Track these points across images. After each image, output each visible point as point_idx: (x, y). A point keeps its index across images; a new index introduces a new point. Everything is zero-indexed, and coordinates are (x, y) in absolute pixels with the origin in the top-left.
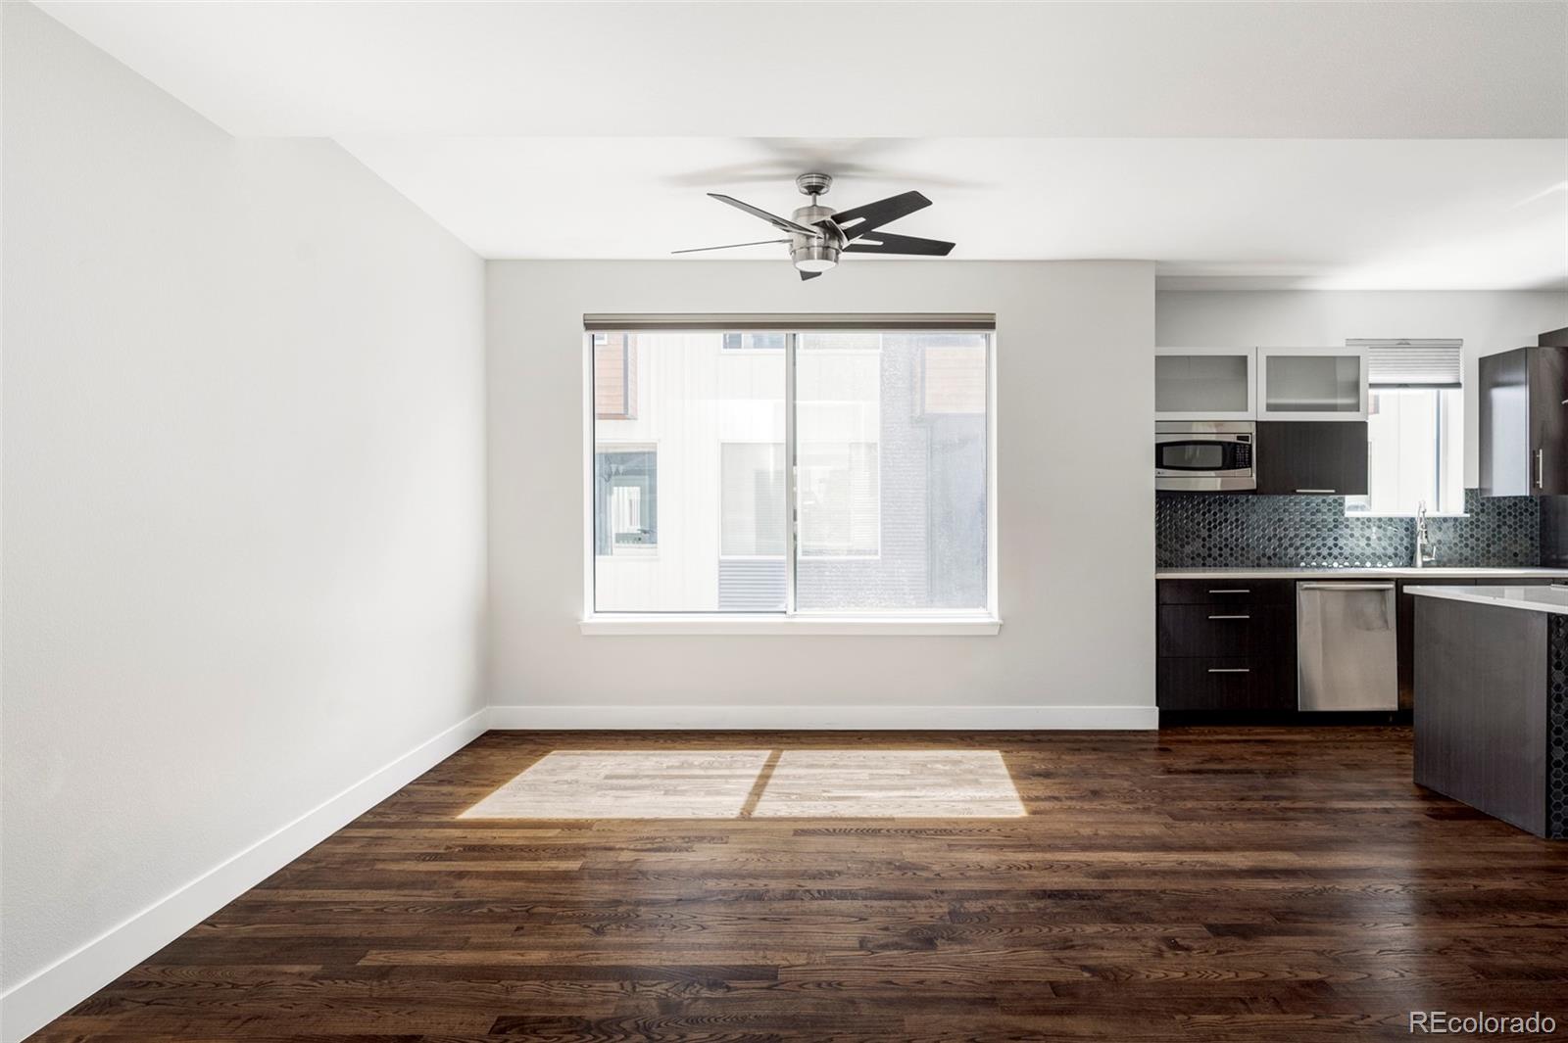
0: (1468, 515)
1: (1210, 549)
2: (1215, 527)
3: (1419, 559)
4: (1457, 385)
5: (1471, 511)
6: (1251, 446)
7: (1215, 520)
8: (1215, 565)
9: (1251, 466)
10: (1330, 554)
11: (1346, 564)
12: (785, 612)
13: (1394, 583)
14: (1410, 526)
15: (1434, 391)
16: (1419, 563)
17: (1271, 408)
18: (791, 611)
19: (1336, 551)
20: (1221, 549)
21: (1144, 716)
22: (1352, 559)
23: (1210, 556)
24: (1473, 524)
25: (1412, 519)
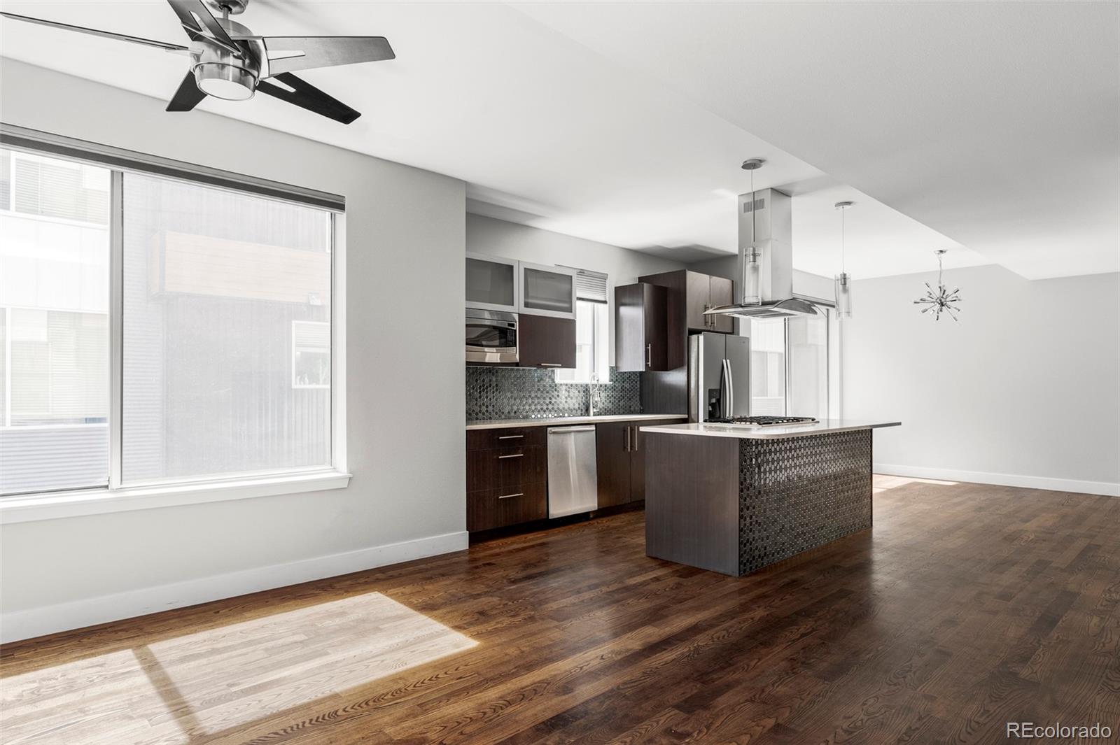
0: (611, 383)
1: (480, 406)
2: (484, 390)
3: (592, 411)
4: (605, 302)
5: (612, 380)
6: (515, 331)
7: (484, 385)
8: (484, 419)
9: (516, 346)
10: (547, 409)
11: (556, 415)
12: (107, 487)
13: (594, 426)
14: (586, 390)
15: (590, 304)
16: (592, 413)
17: (527, 305)
18: (115, 484)
19: (550, 407)
20: (487, 407)
21: (458, 540)
22: (560, 412)
23: (480, 411)
24: (613, 388)
25: (587, 385)
